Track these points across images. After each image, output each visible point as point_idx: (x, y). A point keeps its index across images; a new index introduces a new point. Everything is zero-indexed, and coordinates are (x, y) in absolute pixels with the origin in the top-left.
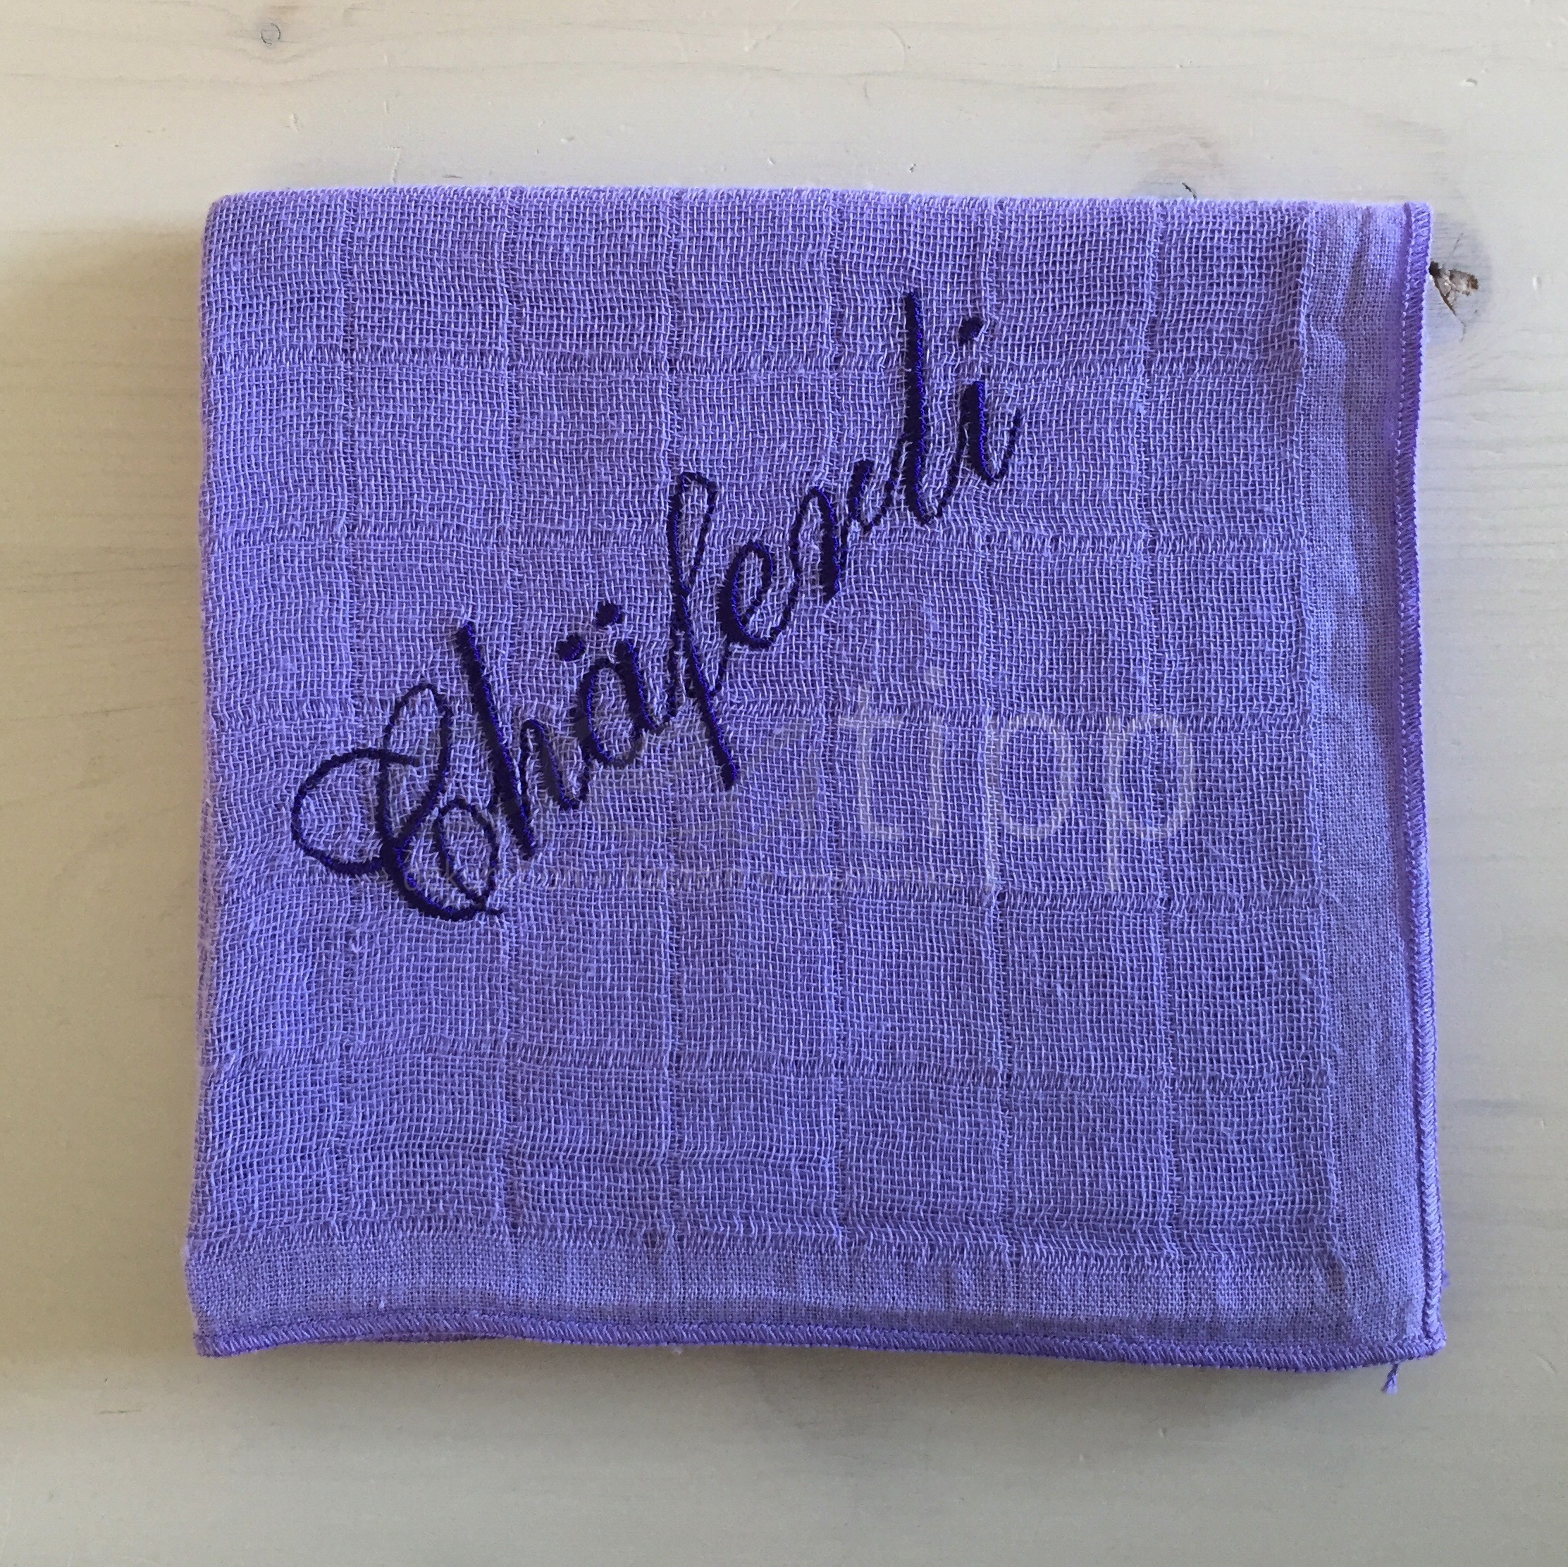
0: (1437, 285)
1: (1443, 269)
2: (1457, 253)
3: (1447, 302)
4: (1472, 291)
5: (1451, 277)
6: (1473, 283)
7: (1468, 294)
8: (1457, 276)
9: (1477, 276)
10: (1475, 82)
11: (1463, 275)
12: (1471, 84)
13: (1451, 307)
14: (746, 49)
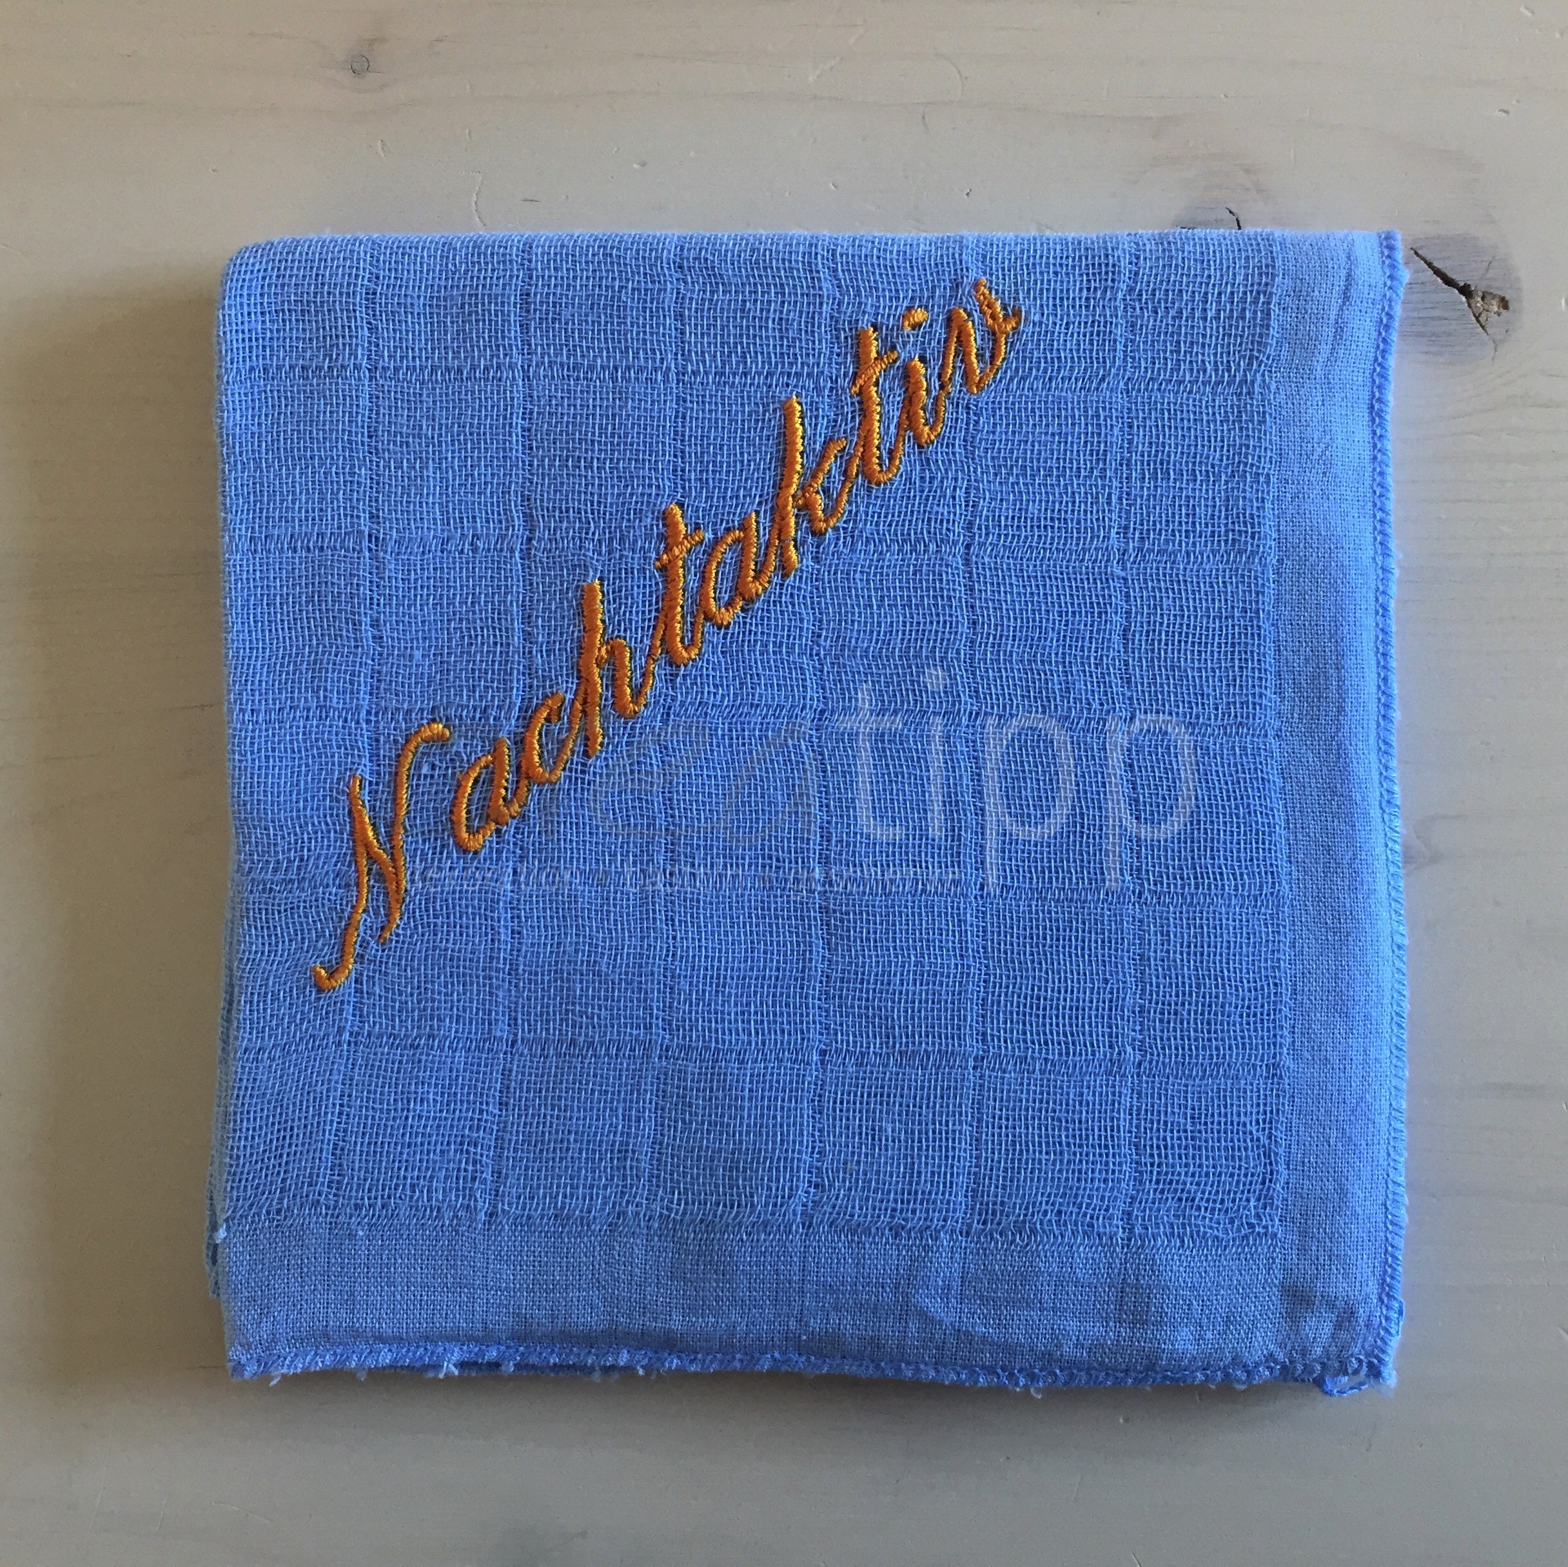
0: (1469, 306)
1: (1476, 290)
2: (1489, 275)
3: (1478, 321)
4: (1504, 312)
5: (1483, 299)
6: (1504, 304)
7: (1499, 314)
8: (1488, 297)
9: (1508, 297)
10: (1506, 112)
11: (1494, 296)
12: (1504, 115)
13: (1483, 327)
14: (811, 79)
